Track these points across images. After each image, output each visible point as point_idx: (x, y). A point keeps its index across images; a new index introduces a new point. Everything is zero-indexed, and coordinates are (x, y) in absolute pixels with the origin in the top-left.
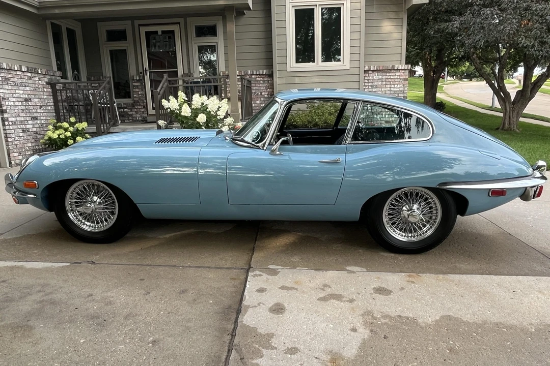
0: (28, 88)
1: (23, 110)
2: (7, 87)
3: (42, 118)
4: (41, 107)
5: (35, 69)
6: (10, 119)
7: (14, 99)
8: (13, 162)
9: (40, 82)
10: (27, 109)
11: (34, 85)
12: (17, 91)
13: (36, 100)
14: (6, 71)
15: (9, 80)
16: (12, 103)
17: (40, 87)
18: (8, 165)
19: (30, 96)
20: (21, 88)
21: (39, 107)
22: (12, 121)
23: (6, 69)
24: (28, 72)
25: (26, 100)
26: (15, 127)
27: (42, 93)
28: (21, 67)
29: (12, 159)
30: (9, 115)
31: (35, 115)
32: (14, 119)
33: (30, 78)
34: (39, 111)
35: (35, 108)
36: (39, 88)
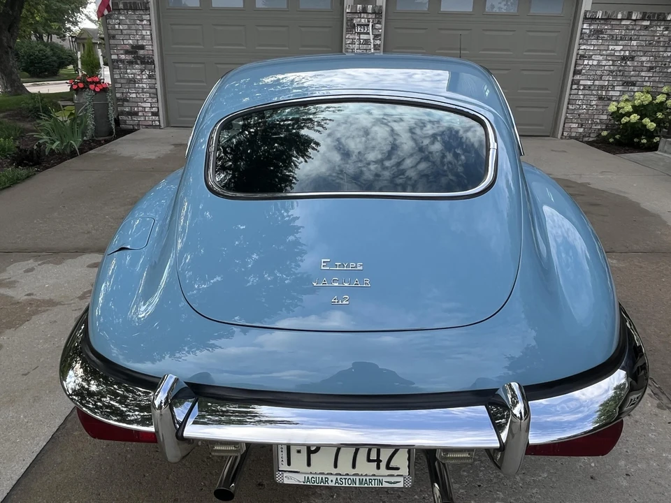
0: (634, 43)
1: (612, 72)
2: (594, 42)
3: (648, 84)
4: (650, 69)
5: (659, 15)
6: (582, 82)
7: (601, 58)
8: (565, 134)
9: (666, 32)
10: (620, 71)
11: (648, 38)
12: (611, 47)
13: (644, 59)
14: (602, 22)
15: (602, 33)
16: (595, 63)
17: (661, 39)
18: (559, 136)
19: (633, 54)
20: (621, 42)
21: (645, 69)
22: (584, 85)
23: (602, 19)
24: (643, 19)
25: (624, 58)
26: (587, 92)
27: (661, 49)
28: (630, 14)
29: (566, 129)
30: (584, 77)
31: (633, 79)
32: (589, 83)
33: (646, 28)
34: (643, 74)
35: (637, 69)
36: (659, 42)
